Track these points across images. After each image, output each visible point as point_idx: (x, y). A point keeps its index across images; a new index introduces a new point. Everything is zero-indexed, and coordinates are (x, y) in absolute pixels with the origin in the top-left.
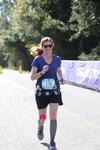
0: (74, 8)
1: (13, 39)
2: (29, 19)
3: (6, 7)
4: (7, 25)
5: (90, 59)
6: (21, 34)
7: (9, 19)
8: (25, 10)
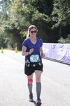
0: (55, 5)
1: (11, 28)
2: (23, 13)
3: (6, 4)
4: (7, 17)
5: (66, 42)
6: (16, 24)
7: (8, 13)
8: (20, 7)
